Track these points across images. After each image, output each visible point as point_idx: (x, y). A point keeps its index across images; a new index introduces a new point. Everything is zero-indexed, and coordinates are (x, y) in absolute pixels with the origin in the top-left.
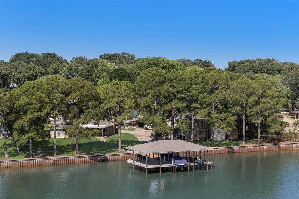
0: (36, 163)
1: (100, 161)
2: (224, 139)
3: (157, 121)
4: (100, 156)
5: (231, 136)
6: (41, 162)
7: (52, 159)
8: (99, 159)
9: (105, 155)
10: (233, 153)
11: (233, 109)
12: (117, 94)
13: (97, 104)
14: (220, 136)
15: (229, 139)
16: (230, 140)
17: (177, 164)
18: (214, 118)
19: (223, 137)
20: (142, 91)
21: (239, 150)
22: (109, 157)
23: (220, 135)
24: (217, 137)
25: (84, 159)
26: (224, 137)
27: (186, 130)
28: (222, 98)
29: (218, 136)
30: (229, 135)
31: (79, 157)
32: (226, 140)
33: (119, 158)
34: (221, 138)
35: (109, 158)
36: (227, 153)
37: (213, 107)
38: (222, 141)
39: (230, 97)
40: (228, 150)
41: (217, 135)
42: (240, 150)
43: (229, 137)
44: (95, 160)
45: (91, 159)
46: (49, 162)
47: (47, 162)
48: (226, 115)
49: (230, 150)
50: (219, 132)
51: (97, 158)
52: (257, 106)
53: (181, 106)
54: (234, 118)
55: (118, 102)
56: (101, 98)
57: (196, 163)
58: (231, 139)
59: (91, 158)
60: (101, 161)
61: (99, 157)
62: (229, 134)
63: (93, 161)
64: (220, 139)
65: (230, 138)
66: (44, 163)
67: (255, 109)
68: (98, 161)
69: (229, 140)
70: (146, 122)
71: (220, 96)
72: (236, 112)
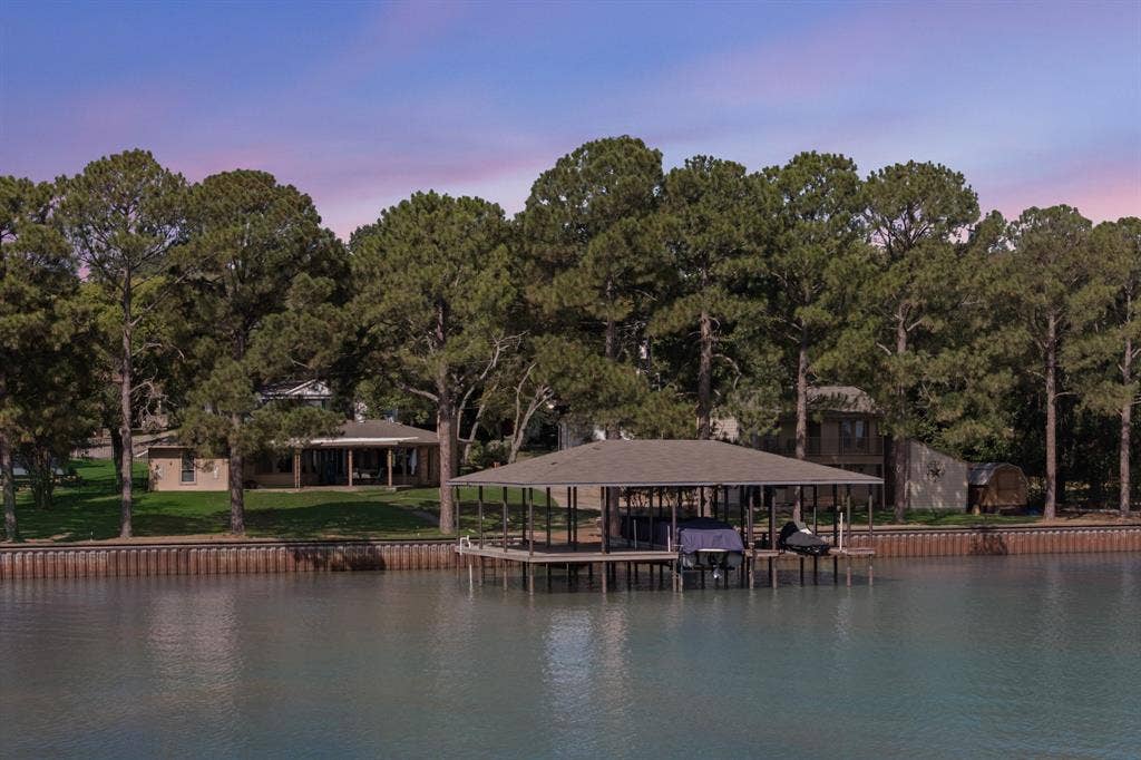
0: (24, 565)
1: (343, 570)
2: (959, 505)
3: (619, 380)
4: (343, 542)
5: (993, 489)
6: (50, 562)
7: (108, 551)
8: (339, 557)
9: (367, 542)
10: (1000, 554)
11: (996, 341)
12: (428, 250)
13: (329, 289)
14: (939, 489)
15: (986, 506)
16: (989, 509)
17: (689, 550)
18: (901, 374)
19: (958, 494)
20: (553, 242)
21: (1030, 541)
22: (389, 551)
23: (942, 485)
24: (924, 496)
25: (266, 554)
26: (961, 498)
27: (765, 430)
28: (937, 279)
29: (934, 492)
30: (985, 486)
31: (239, 544)
32: (969, 509)
33: (438, 558)
34: (945, 499)
35: (386, 555)
36: (971, 554)
37: (902, 334)
38: (952, 513)
39: (978, 277)
40: (975, 539)
41: (925, 484)
42: (1033, 543)
43: (984, 497)
44: (317, 564)
45: (297, 558)
46: (91, 563)
47: (81, 561)
48: (959, 363)
49: (984, 538)
50: (936, 473)
51: (328, 552)
52: (1113, 330)
53: (739, 313)
54: (1000, 381)
55: (430, 285)
56: (354, 269)
57: (791, 548)
58: (994, 509)
59: (297, 551)
60: (348, 568)
61: (341, 548)
62: (984, 482)
63: (311, 567)
64: (940, 505)
65: (990, 504)
66: (65, 567)
67: (1101, 343)
68: (335, 568)
69: (984, 510)
70: (565, 385)
71: (929, 273)
72: (1011, 355)
